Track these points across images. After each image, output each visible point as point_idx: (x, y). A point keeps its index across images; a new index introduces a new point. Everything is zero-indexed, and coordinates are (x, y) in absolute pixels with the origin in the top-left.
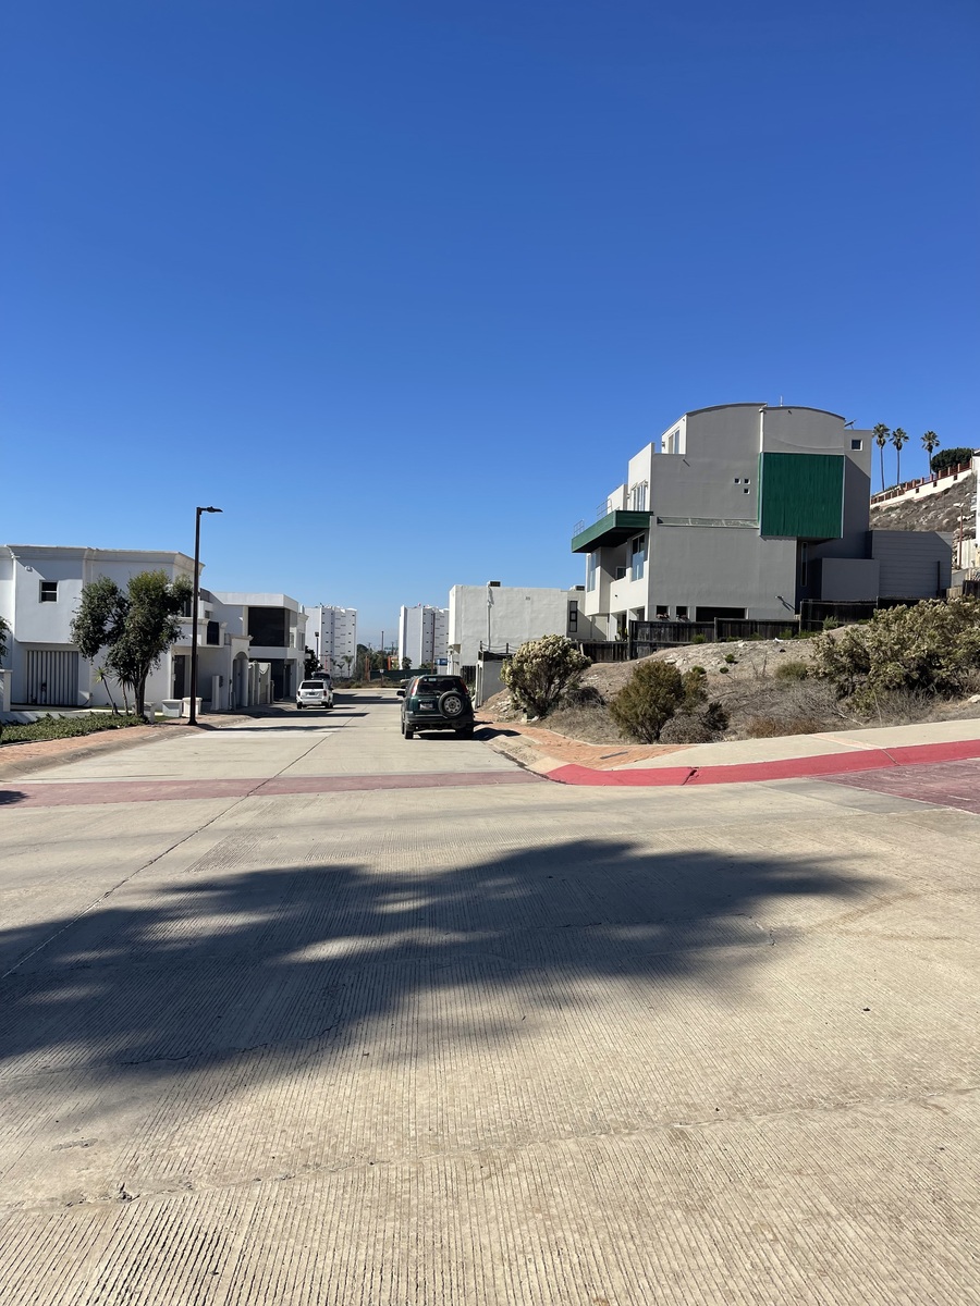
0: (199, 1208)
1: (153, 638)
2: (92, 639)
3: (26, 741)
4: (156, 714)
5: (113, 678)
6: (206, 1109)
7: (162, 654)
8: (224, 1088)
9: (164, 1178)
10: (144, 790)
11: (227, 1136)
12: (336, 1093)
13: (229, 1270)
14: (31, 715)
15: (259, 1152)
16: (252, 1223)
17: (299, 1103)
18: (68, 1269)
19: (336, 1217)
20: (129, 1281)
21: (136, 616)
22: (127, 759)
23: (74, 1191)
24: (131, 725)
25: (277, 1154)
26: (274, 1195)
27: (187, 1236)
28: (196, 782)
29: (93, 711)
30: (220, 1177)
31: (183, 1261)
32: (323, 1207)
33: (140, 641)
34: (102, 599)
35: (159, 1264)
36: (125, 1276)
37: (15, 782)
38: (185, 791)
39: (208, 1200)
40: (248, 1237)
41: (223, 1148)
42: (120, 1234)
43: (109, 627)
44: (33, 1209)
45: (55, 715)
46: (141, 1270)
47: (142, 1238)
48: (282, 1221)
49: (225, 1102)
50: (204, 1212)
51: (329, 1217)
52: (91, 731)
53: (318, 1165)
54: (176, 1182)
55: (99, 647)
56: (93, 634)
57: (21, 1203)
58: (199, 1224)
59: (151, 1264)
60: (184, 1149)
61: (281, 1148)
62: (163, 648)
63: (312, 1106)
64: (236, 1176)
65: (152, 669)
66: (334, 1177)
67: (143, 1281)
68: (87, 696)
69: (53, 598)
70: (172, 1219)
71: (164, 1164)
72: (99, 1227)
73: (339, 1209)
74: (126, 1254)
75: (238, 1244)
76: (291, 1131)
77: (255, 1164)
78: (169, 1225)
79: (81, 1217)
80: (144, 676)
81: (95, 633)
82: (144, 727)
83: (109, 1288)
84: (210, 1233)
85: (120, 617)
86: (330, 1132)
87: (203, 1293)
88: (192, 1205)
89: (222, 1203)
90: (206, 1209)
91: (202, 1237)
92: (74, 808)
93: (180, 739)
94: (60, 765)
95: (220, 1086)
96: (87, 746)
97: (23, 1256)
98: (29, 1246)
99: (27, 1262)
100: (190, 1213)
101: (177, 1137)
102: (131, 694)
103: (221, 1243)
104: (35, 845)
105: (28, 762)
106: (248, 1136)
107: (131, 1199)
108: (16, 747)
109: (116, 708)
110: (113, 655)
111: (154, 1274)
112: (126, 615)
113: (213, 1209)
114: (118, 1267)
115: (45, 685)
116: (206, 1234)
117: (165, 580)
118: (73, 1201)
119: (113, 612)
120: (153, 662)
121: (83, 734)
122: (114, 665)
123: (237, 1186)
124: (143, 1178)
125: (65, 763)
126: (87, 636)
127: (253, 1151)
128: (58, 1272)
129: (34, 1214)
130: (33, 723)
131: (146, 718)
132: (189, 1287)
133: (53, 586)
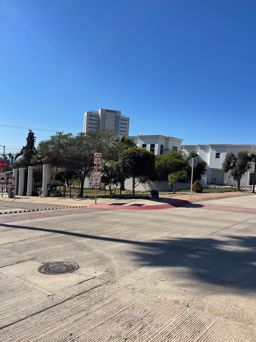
0: (202, 316)
1: (243, 168)
2: (227, 168)
3: (208, 193)
4: (243, 189)
5: (232, 178)
6: (214, 293)
7: (246, 173)
8: (221, 290)
9: (198, 305)
10: (233, 209)
11: (217, 302)
12: (250, 302)
13: (202, 333)
14: (211, 186)
15: (223, 309)
16: (213, 325)
17: (238, 301)
18: (169, 316)
19: (234, 333)
20: (180, 325)
21: (239, 162)
22: (232, 200)
23: (178, 300)
24: (236, 191)
25: (227, 311)
26: (221, 320)
27: (197, 321)
28: (248, 209)
29: (226, 186)
30: (211, 310)
31: (193, 326)
32: (232, 329)
33: (239, 169)
34: (230, 157)
35: (188, 324)
36: (180, 323)
37: (203, 202)
38: (244, 211)
39: (205, 315)
40: (211, 327)
41: (214, 304)
42: (183, 314)
43: (231, 165)
44: (168, 301)
45: (217, 187)
46: (183, 324)
47: (187, 317)
48: (220, 327)
49: (220, 293)
50: (203, 317)
51: (232, 332)
52: (224, 192)
53: (236, 318)
54: (200, 307)
55: (229, 170)
56: (227, 167)
57: (167, 298)
58: (201, 319)
59: (186, 323)
60: (205, 301)
61: (229, 310)
62: (246, 171)
63: (241, 303)
64: (214, 312)
65: (243, 177)
66: (239, 323)
67: (183, 326)
68: (226, 182)
69: (219, 157)
70: (195, 315)
71: (199, 302)
72: (179, 310)
73: (236, 331)
74: (182, 319)
75: (207, 328)
76: (233, 307)
77: (220, 311)
78: (194, 317)
79: (177, 306)
80: (240, 178)
81: (228, 166)
82: (239, 192)
83: (175, 325)
84: (202, 323)
85: (235, 162)
86: (243, 311)
87: (194, 335)
88: (201, 314)
89: (208, 317)
90: (204, 317)
91: (200, 322)
92: (214, 211)
93: (249, 196)
94: (214, 200)
95: (220, 289)
96: (222, 196)
97: (162, 310)
98: (164, 308)
99: (162, 311)
100: (200, 316)
101: (205, 297)
102: (236, 183)
103: (204, 326)
104: (202, 218)
105: (207, 198)
106: (222, 304)
107: (189, 307)
108: (205, 194)
109: (232, 186)
110: (232, 172)
111: (186, 326)
112: (236, 162)
113: (205, 317)
114: (179, 321)
115: (216, 179)
116: (201, 322)
117: (247, 152)
118: (177, 302)
119: (233, 161)
120: (243, 175)
121: (222, 192)
122: (232, 175)
123: (214, 314)
124: (193, 303)
125: (216, 199)
126: (226, 167)
127: (221, 308)
128: (167, 316)
129: (168, 302)
130: (211, 188)
131: (240, 190)
132: (192, 333)
133: (219, 154)
